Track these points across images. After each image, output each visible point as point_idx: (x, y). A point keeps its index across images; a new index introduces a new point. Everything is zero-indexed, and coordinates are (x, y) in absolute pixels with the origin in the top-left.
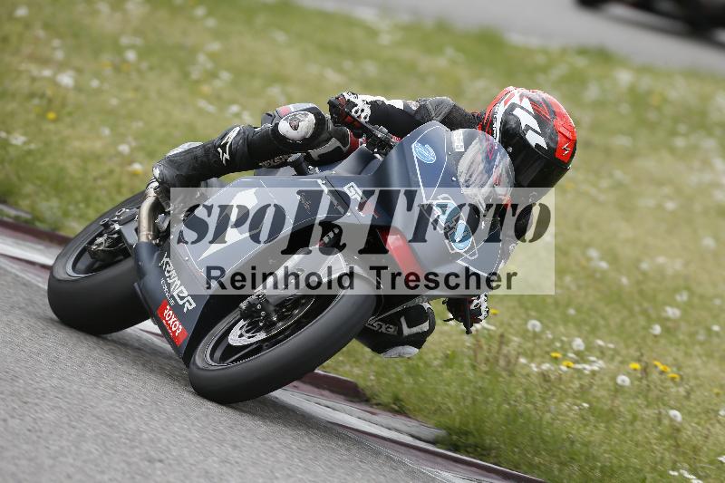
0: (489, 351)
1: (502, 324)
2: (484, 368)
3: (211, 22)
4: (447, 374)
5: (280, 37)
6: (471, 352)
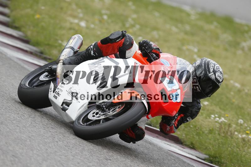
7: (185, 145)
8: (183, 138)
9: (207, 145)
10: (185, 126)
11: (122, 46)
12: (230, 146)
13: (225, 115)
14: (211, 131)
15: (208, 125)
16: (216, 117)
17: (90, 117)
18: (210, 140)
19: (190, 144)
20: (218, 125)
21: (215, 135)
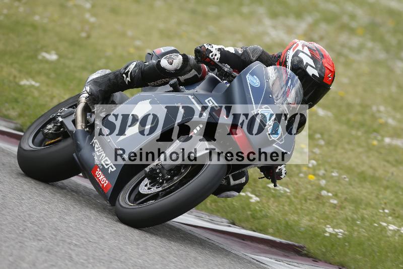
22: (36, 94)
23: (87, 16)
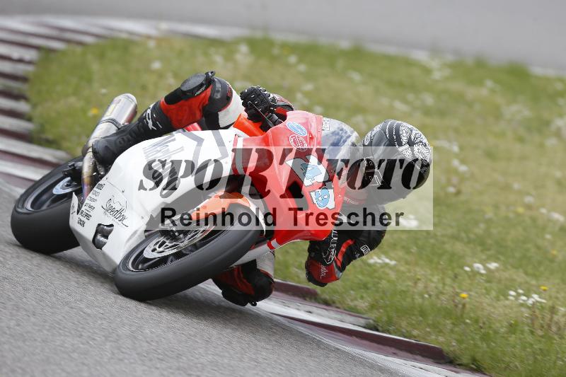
0: (543, 319)
1: (550, 297)
2: (540, 333)
3: (302, 68)
4: (512, 338)
5: (356, 77)
6: (529, 321)
7: (459, 365)
8: (452, 349)
9: (507, 359)
10: (453, 324)
11: (207, 102)
12: (559, 356)
13: (539, 287)
14: (513, 328)
15: (506, 315)
16: (519, 295)
17: (148, 254)
18: (514, 347)
19: (470, 362)
20: (526, 313)
21: (523, 334)
22: (393, 276)
23: (456, 163)
